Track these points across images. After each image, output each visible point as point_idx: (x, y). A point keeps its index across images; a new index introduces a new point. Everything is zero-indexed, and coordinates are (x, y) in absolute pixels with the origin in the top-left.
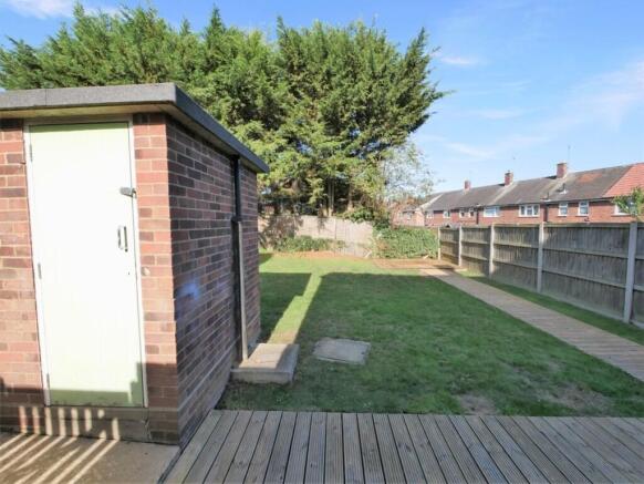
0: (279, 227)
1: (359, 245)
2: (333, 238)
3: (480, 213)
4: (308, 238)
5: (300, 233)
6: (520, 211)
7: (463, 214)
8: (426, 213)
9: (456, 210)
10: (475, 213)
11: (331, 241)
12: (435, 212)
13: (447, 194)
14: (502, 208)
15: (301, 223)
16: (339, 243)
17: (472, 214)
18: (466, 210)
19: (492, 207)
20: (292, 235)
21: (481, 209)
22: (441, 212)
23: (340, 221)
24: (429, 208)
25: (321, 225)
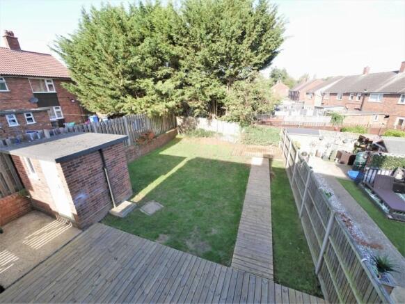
0: (188, 123)
1: (231, 135)
2: (215, 131)
3: (366, 98)
4: (202, 130)
5: (199, 127)
6: (400, 99)
7: (352, 97)
8: (323, 94)
9: (347, 94)
10: (362, 98)
11: (215, 133)
12: (331, 94)
13: (347, 78)
14: (386, 95)
15: (199, 122)
16: (219, 134)
17: (359, 98)
18: (355, 94)
19: (377, 94)
20: (194, 128)
21: (367, 95)
22: (335, 94)
23: (220, 122)
24: (328, 90)
25: (209, 124)
